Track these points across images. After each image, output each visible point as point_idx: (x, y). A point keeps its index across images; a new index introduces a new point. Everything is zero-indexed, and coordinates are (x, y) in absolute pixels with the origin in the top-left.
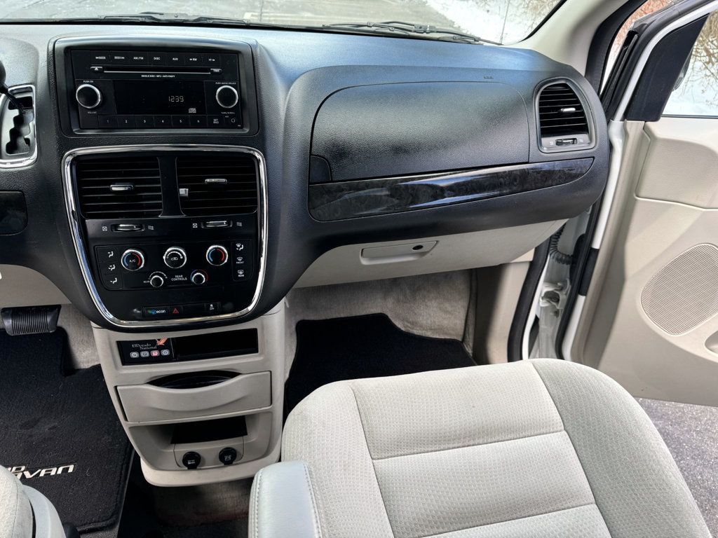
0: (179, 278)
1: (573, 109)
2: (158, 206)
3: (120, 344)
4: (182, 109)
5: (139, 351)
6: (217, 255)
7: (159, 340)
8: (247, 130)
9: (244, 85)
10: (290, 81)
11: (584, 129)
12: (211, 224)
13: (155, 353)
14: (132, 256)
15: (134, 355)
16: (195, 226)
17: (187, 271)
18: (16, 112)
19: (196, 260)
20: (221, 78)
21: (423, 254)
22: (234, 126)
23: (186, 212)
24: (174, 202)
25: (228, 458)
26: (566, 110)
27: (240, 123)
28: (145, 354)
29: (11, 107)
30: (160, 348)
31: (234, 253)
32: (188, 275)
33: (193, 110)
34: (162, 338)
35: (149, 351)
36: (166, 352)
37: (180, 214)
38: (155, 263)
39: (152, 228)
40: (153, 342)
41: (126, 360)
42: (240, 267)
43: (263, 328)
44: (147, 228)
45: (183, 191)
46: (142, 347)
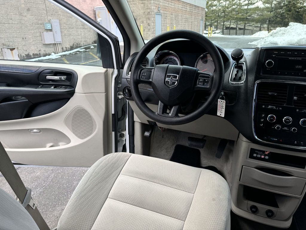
0: (286, 128)
2: (284, 102)
3: (252, 149)
5: (257, 154)
6: (304, 122)
7: (266, 152)
12: (303, 111)
13: (263, 157)
14: (272, 117)
15: (255, 155)
16: (297, 110)
17: (290, 127)
25: (270, 214)
28: (259, 156)
29: (236, 68)
30: (265, 155)
33: (305, 71)
34: (268, 150)
35: (261, 155)
36: (267, 157)
37: (292, 105)
38: (279, 121)
39: (281, 109)
40: (264, 152)
41: (251, 157)
44: (279, 108)
45: (295, 98)
46: (259, 153)
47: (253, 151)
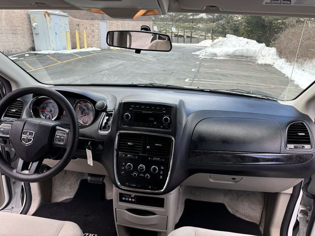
0: (142, 175)
1: (304, 134)
2: (140, 151)
3: (120, 193)
4: (152, 122)
5: (125, 197)
6: (155, 169)
8: (170, 130)
9: (172, 116)
10: (188, 115)
11: (308, 142)
12: (155, 159)
13: (130, 200)
14: (129, 165)
15: (124, 199)
16: (149, 158)
18: (107, 117)
19: (148, 170)
20: (166, 114)
21: (237, 182)
22: (167, 129)
23: (148, 154)
24: (144, 150)
26: (300, 134)
27: (169, 127)
28: (127, 199)
29: (107, 116)
30: (132, 198)
31: (160, 169)
32: (145, 174)
33: (155, 123)
34: (133, 195)
35: (129, 198)
36: (133, 200)
37: (146, 154)
38: (135, 169)
39: (137, 157)
40: (130, 195)
41: (121, 200)
42: (161, 175)
43: (166, 198)
44: (135, 157)
45: (148, 147)
46: (126, 196)
47: (121, 195)
